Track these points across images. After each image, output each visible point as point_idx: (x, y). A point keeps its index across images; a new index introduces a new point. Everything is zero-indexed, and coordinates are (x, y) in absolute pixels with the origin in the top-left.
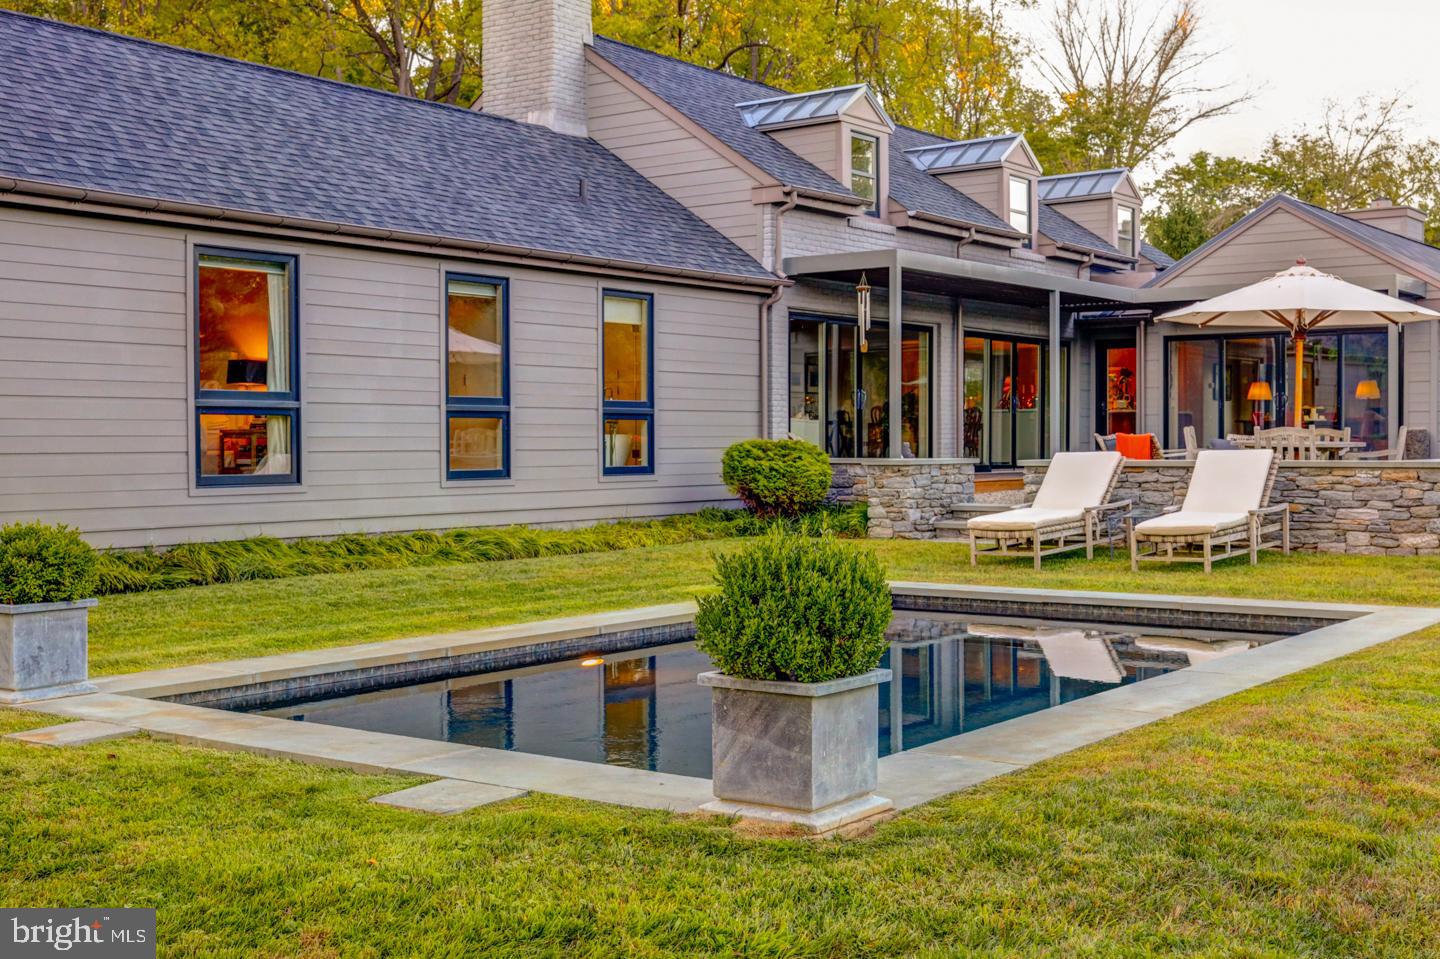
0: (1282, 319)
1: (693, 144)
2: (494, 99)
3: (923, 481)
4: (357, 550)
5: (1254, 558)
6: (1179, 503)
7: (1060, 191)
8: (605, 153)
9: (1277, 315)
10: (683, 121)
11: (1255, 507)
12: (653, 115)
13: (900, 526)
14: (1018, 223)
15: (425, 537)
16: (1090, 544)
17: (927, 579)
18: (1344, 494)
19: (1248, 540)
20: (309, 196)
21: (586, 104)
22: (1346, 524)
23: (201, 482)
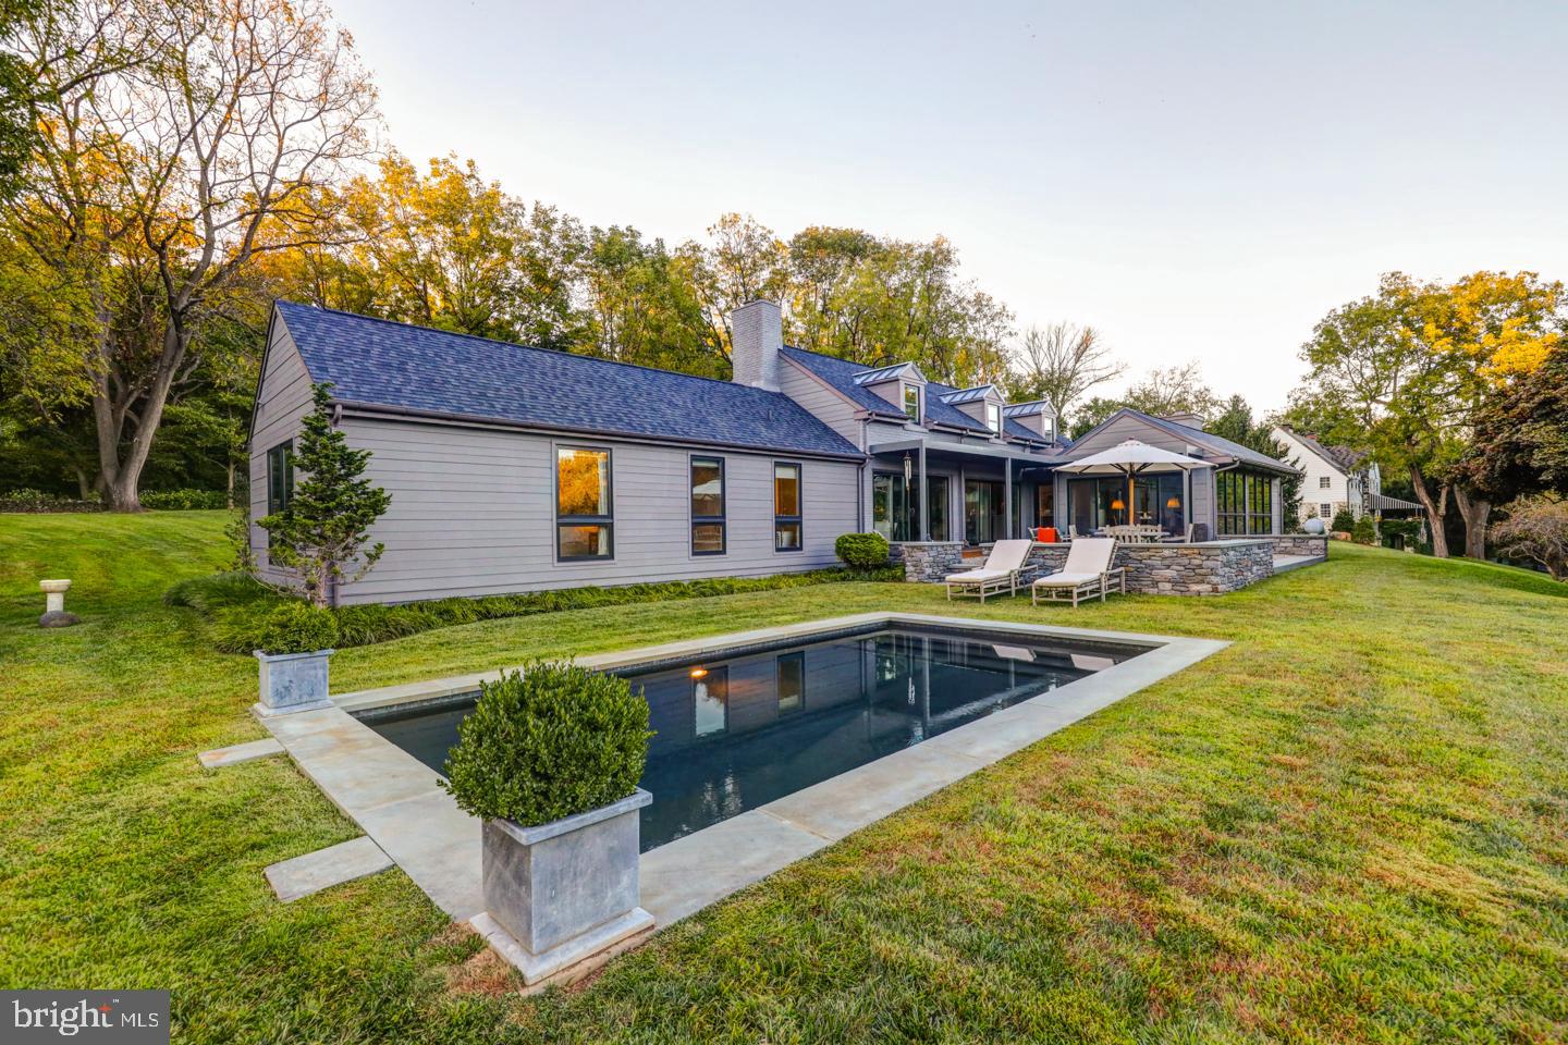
0: (1122, 469)
1: (826, 393)
2: (739, 377)
3: (933, 553)
4: (641, 591)
5: (1104, 598)
6: (1062, 566)
7: (1016, 412)
8: (787, 399)
9: (1118, 466)
10: (823, 383)
11: (1104, 570)
12: (809, 380)
13: (922, 576)
14: (993, 427)
15: (677, 584)
16: (1013, 589)
17: (916, 611)
18: (1156, 562)
19: (1100, 588)
20: (620, 420)
21: (779, 378)
22: (1157, 578)
23: (560, 559)
